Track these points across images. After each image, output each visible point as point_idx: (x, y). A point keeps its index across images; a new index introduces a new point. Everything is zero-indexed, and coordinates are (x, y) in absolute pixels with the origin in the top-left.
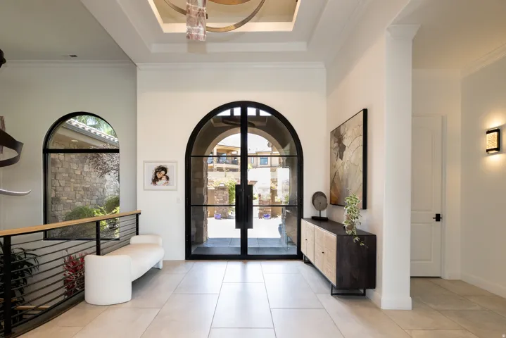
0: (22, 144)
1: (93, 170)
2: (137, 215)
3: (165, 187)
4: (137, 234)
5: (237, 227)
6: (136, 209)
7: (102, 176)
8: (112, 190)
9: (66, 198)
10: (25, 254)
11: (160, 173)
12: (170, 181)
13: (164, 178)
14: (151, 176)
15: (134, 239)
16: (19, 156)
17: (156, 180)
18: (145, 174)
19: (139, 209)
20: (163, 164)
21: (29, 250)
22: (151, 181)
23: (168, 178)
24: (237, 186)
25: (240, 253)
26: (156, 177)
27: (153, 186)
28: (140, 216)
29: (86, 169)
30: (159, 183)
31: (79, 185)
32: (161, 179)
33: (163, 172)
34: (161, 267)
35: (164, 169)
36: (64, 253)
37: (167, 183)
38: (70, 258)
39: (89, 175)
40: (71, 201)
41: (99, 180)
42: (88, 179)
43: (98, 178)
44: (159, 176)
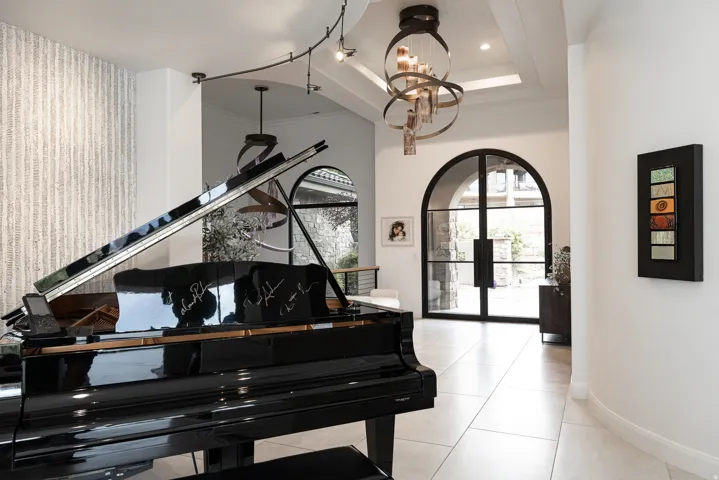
1: (326, 221)
2: (376, 270)
4: (376, 287)
5: (476, 285)
6: (375, 264)
7: (335, 228)
8: (344, 245)
11: (397, 229)
12: (407, 237)
13: (401, 234)
14: (387, 232)
15: (374, 291)
17: (393, 236)
18: (382, 230)
19: (378, 264)
20: (400, 220)
22: (388, 237)
23: (404, 234)
24: (475, 241)
25: (479, 315)
26: (393, 232)
27: (390, 242)
28: (378, 272)
29: (319, 220)
30: (396, 239)
32: (398, 234)
33: (400, 228)
35: (399, 225)
37: (403, 239)
39: (322, 228)
41: (332, 233)
42: (321, 232)
43: (330, 231)
44: (396, 231)
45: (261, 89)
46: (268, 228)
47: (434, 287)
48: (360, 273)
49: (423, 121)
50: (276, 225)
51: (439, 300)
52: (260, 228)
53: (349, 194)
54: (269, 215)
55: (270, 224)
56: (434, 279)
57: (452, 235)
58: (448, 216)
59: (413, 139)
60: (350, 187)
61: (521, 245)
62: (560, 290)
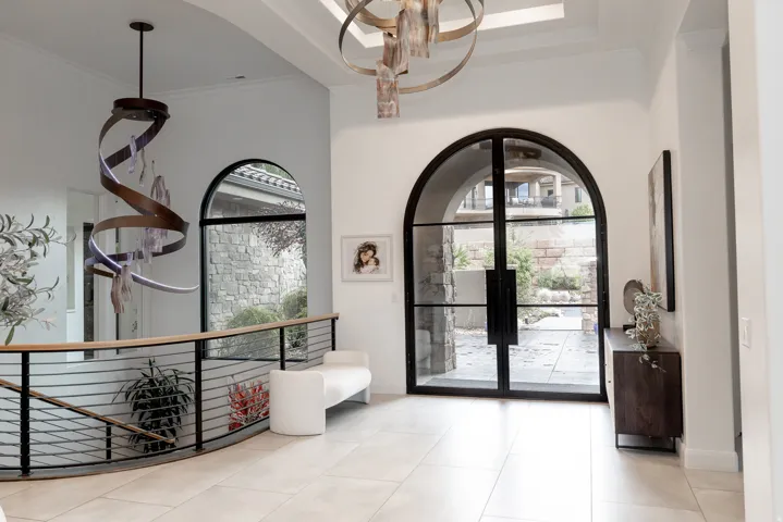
0: (188, 224)
1: (263, 243)
2: (333, 321)
3: (375, 276)
4: (334, 349)
5: (490, 342)
6: (332, 310)
7: (277, 253)
8: (292, 277)
9: (224, 293)
10: (177, 378)
11: (366, 254)
12: (381, 266)
13: (372, 261)
14: (352, 258)
15: (330, 355)
16: (184, 239)
17: (359, 264)
18: (343, 257)
19: (337, 309)
20: (370, 240)
21: (182, 373)
22: (352, 267)
23: (377, 262)
24: (488, 272)
25: (496, 387)
26: (360, 260)
27: (356, 276)
28: (337, 322)
29: (254, 241)
30: (364, 269)
31: (242, 271)
32: (367, 263)
33: (370, 253)
34: (368, 399)
35: (370, 247)
36: (230, 381)
37: (377, 270)
38: (237, 389)
39: (258, 253)
40: (232, 298)
41: (273, 261)
42: (256, 260)
43: (271, 258)
44: (364, 258)
45: (142, 27)
46: (155, 255)
47: (422, 341)
48: (309, 325)
49: (413, 52)
50: (168, 249)
51: (429, 360)
52: (140, 256)
53: (296, 204)
54: (156, 233)
55: (158, 247)
56: (422, 328)
57: (448, 263)
58: (441, 233)
59: (393, 88)
60: (297, 195)
61: (528, 274)
62: (651, 360)
